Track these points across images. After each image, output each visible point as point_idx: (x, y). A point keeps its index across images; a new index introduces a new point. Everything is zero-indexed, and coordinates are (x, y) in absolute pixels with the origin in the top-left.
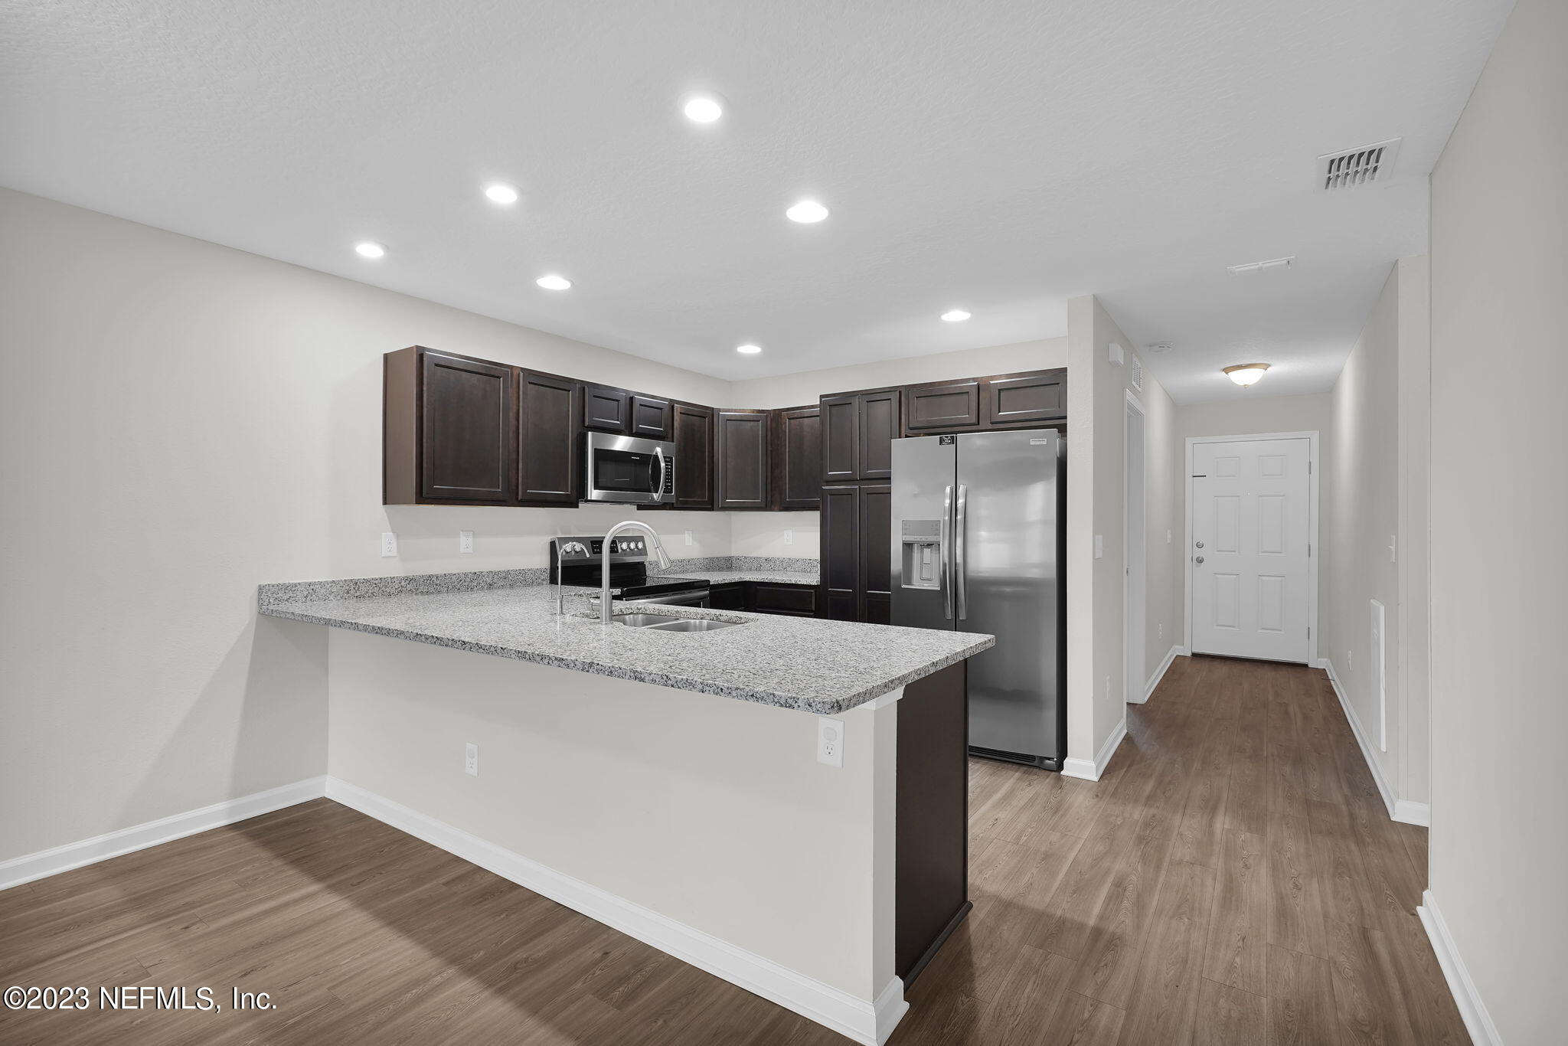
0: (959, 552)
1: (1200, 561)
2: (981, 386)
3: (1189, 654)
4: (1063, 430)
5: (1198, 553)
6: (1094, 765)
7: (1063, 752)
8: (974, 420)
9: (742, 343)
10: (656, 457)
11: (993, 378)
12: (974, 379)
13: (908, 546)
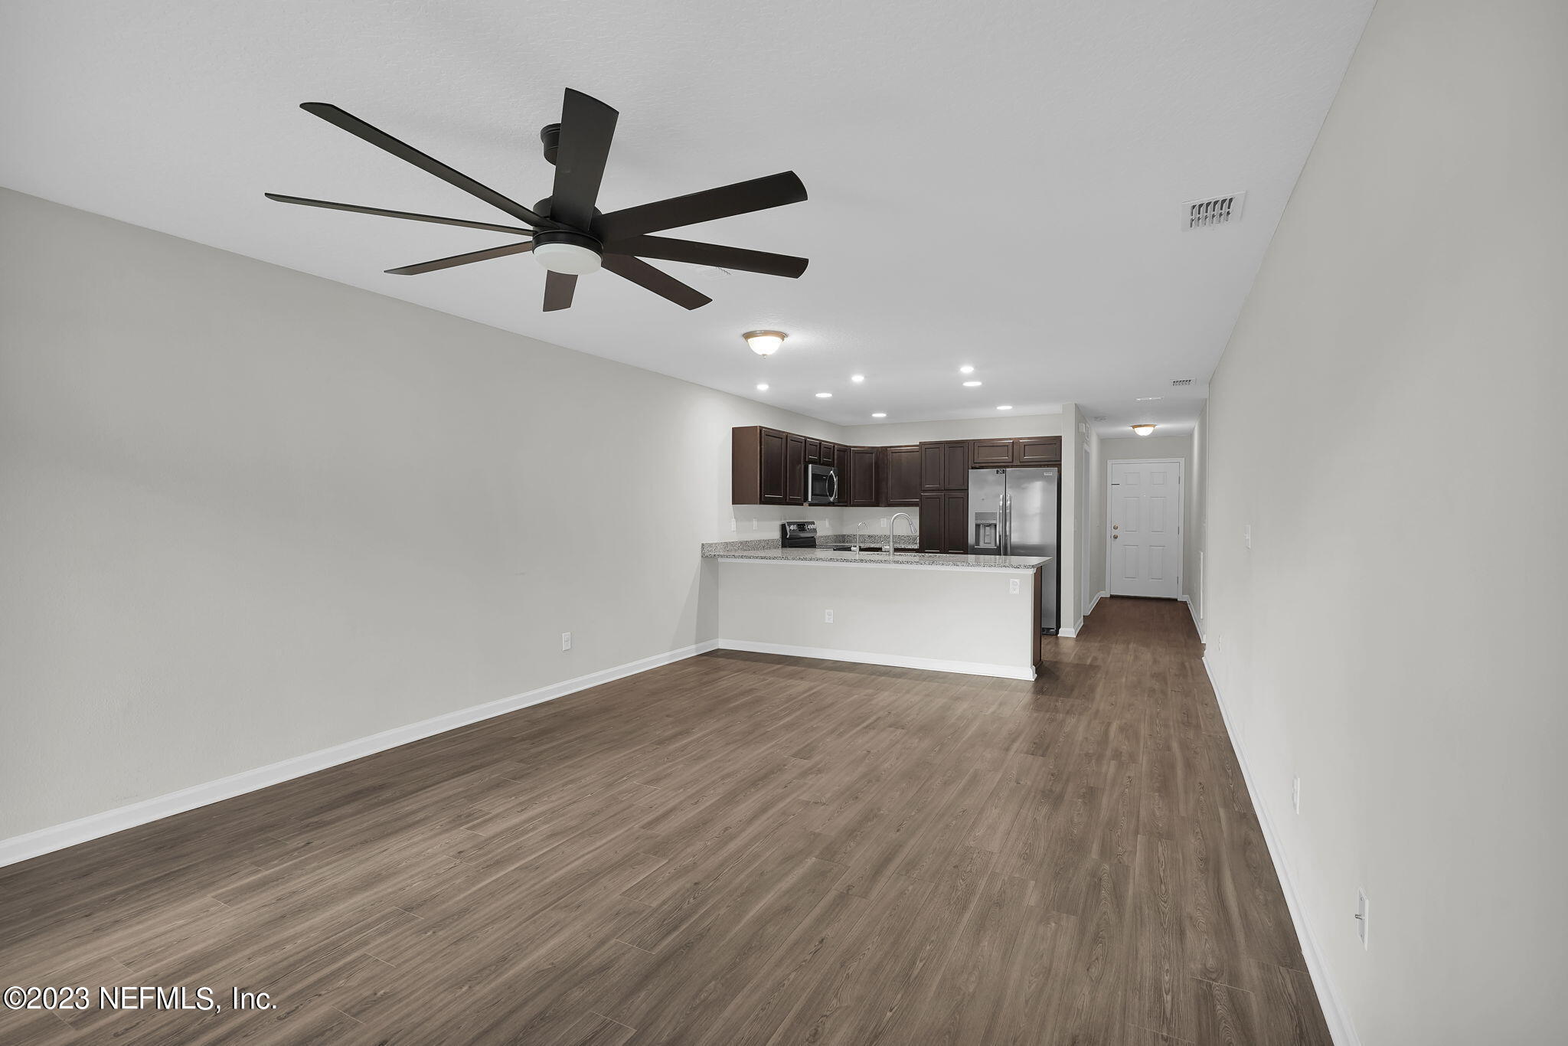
0: (1008, 529)
1: (1116, 537)
2: (1015, 443)
3: (1109, 596)
4: (1059, 466)
5: (1115, 532)
6: (1074, 631)
7: (1058, 626)
8: (1011, 460)
9: (875, 413)
10: (831, 476)
11: (1021, 439)
12: (1010, 439)
13: (978, 526)
